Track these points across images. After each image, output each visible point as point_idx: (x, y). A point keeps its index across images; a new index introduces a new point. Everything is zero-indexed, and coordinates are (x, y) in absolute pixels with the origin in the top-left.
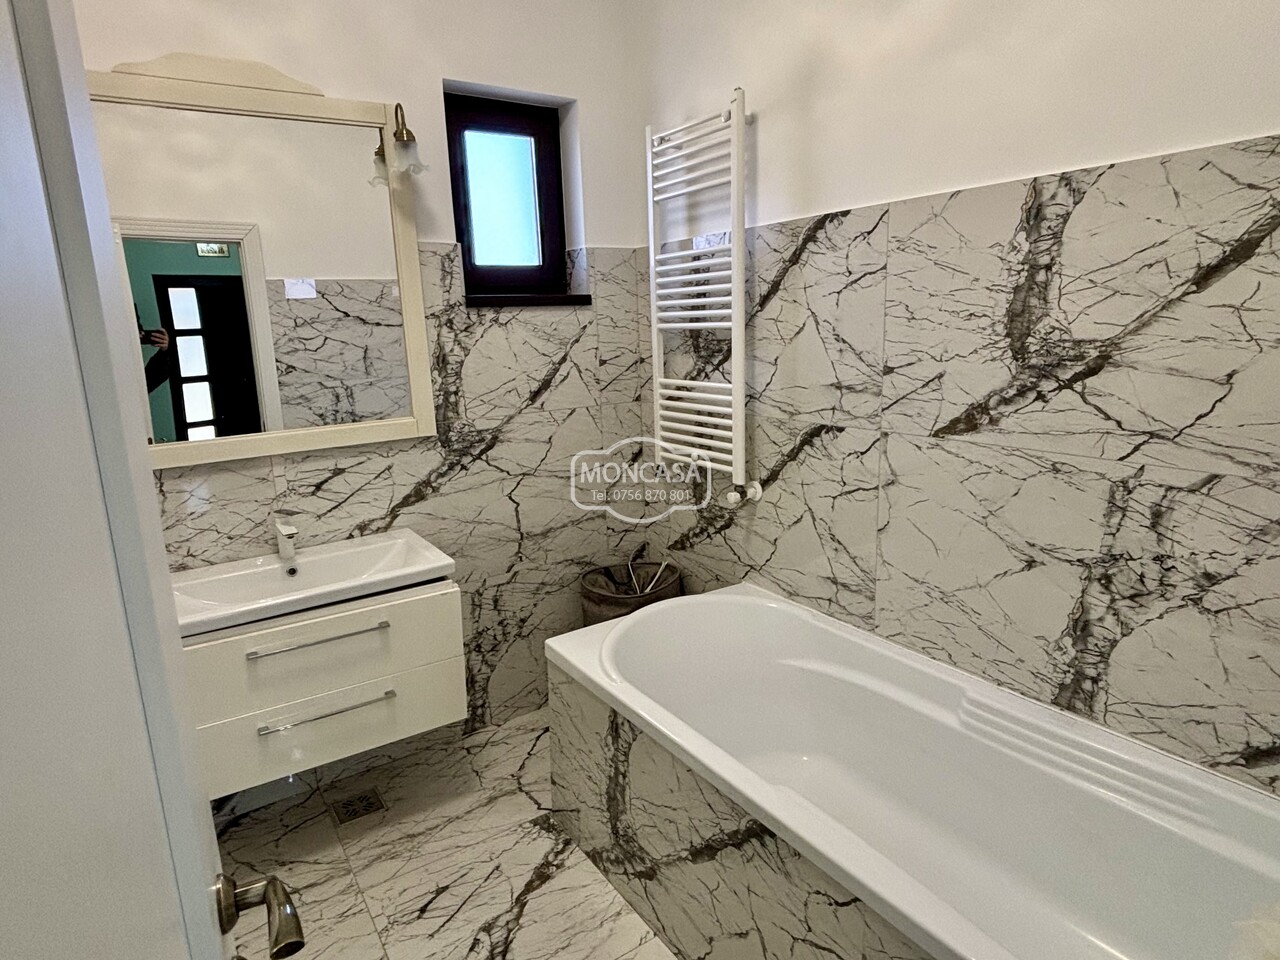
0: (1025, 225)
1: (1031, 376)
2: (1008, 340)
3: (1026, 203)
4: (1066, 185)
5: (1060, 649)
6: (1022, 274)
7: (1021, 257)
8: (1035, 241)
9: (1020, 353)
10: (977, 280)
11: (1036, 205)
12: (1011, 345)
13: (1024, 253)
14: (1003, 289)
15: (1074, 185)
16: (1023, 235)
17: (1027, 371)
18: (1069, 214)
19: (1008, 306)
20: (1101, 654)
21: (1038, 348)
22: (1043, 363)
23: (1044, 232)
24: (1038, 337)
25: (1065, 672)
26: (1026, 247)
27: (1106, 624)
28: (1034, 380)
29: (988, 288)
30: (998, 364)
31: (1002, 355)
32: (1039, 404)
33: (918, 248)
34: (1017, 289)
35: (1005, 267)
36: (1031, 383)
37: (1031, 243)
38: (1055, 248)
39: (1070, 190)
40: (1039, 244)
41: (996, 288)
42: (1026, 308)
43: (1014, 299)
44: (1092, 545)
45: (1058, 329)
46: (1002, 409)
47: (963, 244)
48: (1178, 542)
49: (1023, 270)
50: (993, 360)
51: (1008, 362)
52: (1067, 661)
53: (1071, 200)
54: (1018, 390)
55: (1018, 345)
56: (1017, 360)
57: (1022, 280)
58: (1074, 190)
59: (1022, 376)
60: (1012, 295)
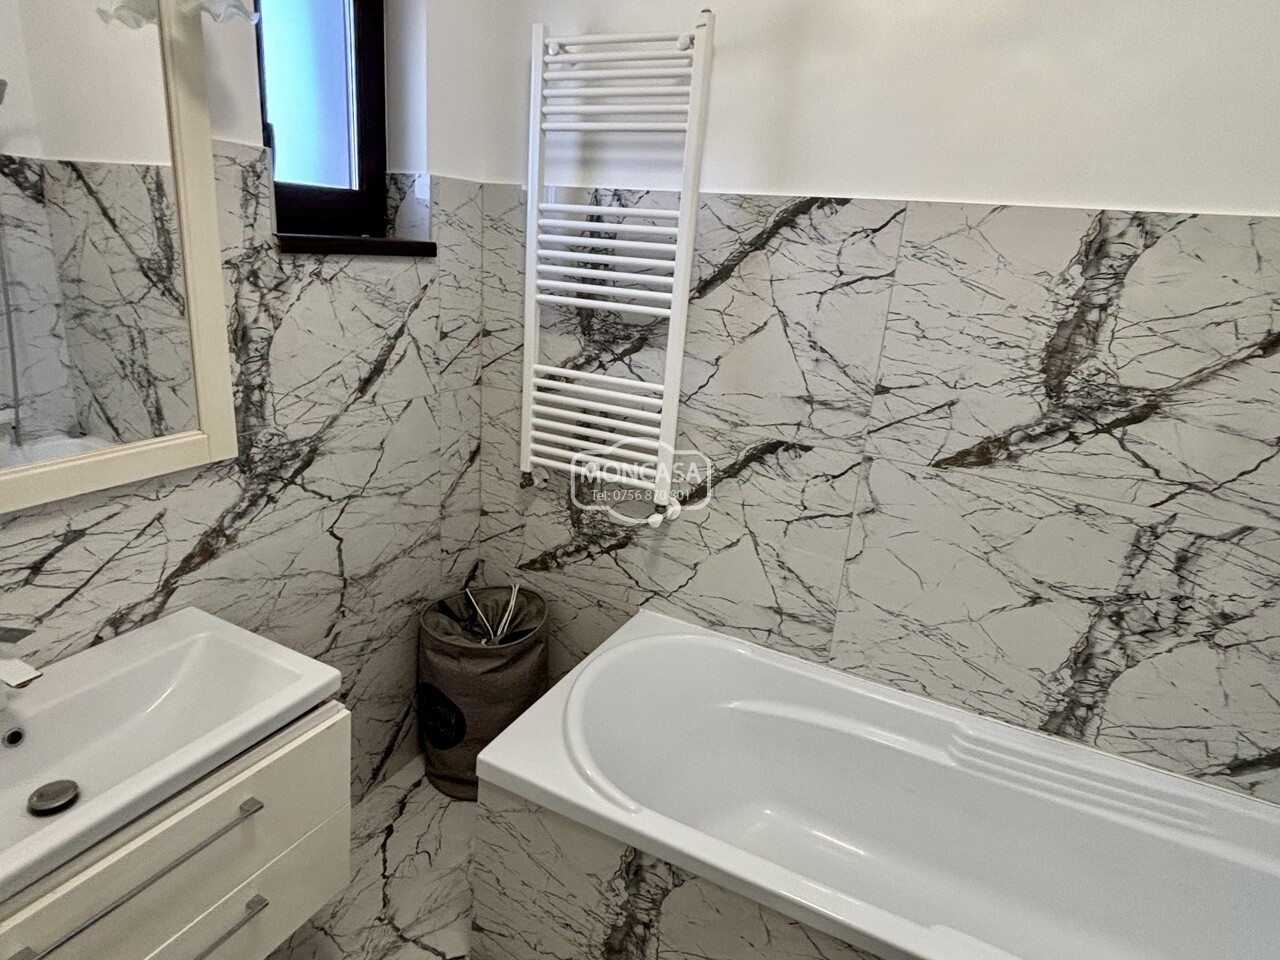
0: (1083, 258)
1: (1065, 416)
2: (1044, 376)
3: (1088, 235)
4: (1138, 226)
5: (1057, 679)
6: (1071, 309)
7: (1072, 292)
8: (1092, 278)
9: (1055, 391)
10: (1014, 307)
11: (1100, 238)
12: (1046, 383)
13: (1076, 288)
14: (1046, 322)
15: (1148, 228)
16: (1078, 268)
17: (1061, 410)
18: (1136, 256)
19: (1048, 340)
20: (1101, 684)
21: (1078, 388)
22: (1081, 404)
23: (1104, 270)
24: (1079, 377)
25: (1058, 701)
26: (1080, 282)
27: (1110, 657)
28: (1068, 420)
29: (1026, 319)
30: (1028, 399)
31: (1034, 391)
32: (1071, 445)
33: (942, 261)
34: (1062, 325)
35: (1051, 299)
36: (1064, 423)
37: (1086, 279)
38: (1115, 288)
39: (1142, 231)
40: (1096, 281)
41: (1037, 319)
42: (1069, 346)
43: (1057, 334)
44: (1109, 583)
45: (1103, 372)
46: (1025, 445)
47: (1001, 266)
48: (1199, 585)
49: (1073, 305)
50: (1022, 394)
51: (1039, 398)
52: (1063, 691)
53: (1141, 242)
54: (1047, 428)
55: (1054, 382)
56: (1051, 398)
57: (1070, 316)
58: (1147, 233)
59: (1054, 415)
60: (1055, 330)
